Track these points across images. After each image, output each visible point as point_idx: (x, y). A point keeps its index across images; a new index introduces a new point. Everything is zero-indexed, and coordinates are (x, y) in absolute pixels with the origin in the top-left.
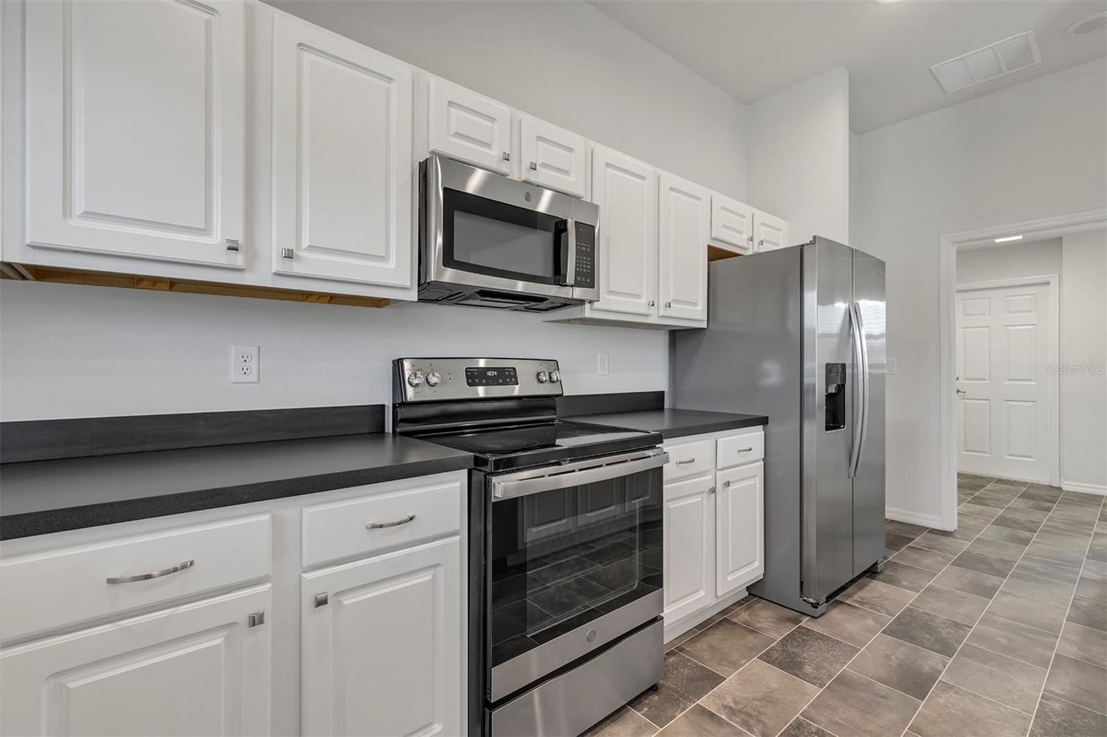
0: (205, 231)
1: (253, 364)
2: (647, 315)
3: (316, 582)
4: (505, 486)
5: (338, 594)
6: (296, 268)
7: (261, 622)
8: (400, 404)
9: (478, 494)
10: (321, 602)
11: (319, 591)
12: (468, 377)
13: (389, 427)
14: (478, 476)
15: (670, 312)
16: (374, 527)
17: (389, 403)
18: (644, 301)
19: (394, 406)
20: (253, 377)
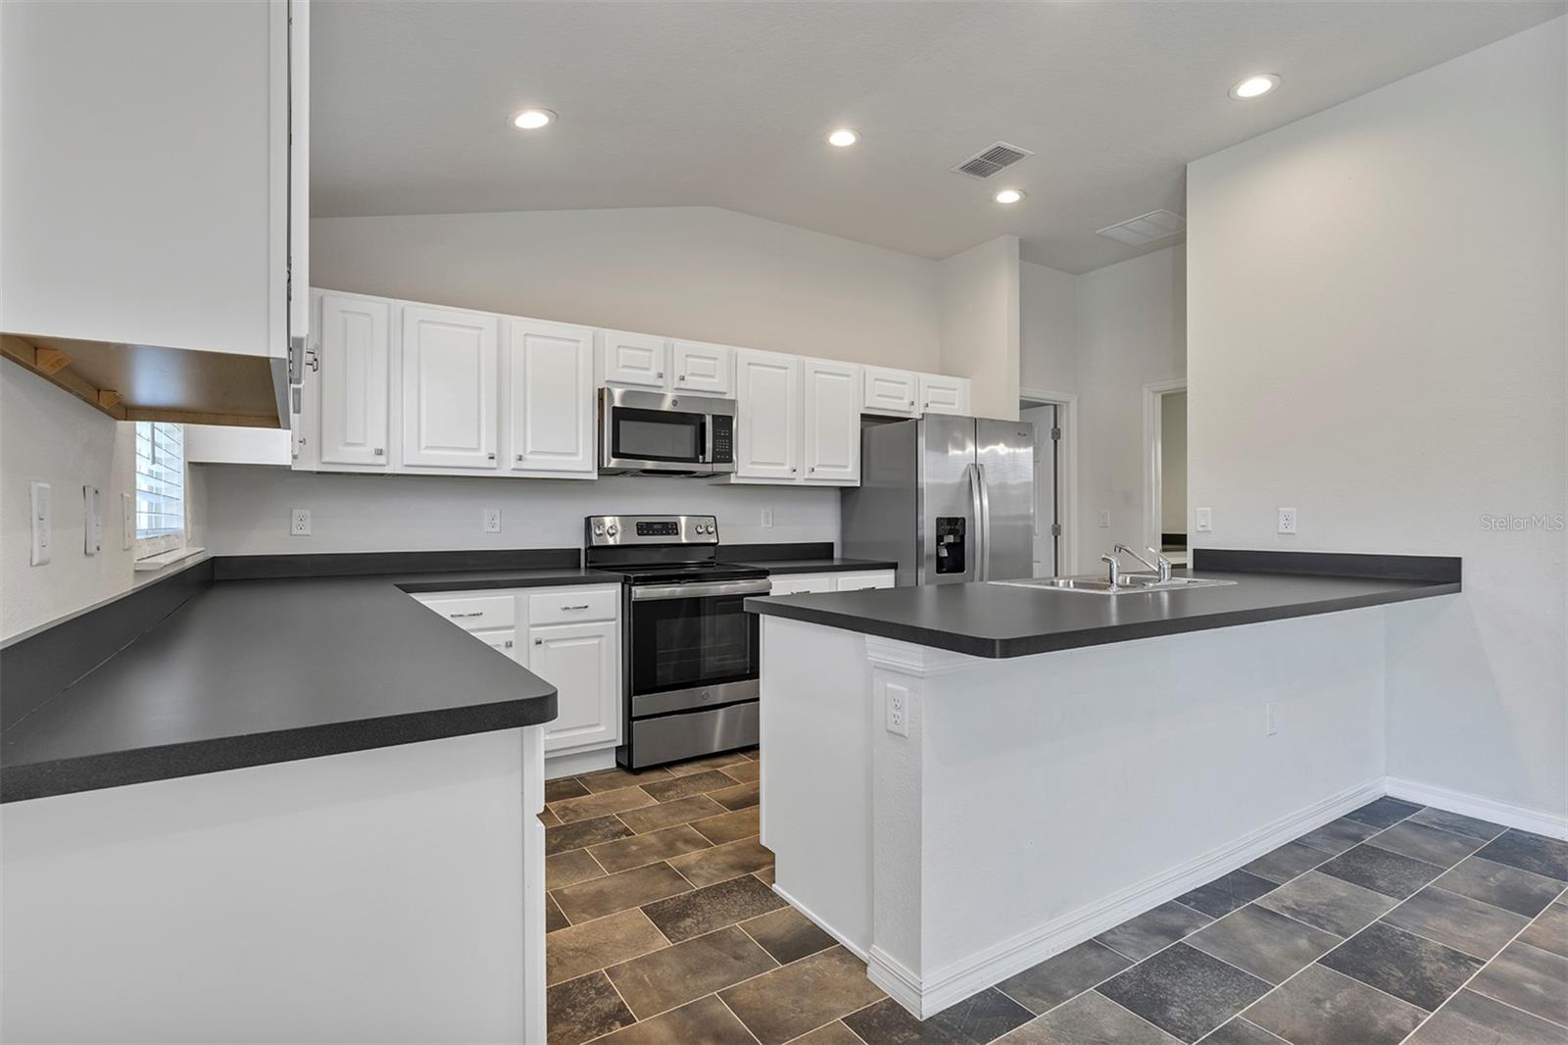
0: (478, 449)
1: (497, 521)
2: (794, 479)
3: (538, 633)
4: (640, 592)
5: (547, 641)
6: (524, 465)
7: (511, 646)
8: (591, 549)
9: (626, 595)
10: (540, 643)
11: (538, 637)
12: (638, 529)
13: (583, 565)
14: (627, 586)
15: (814, 476)
16: (566, 608)
17: (583, 548)
18: (787, 467)
19: (586, 549)
20: (498, 529)
